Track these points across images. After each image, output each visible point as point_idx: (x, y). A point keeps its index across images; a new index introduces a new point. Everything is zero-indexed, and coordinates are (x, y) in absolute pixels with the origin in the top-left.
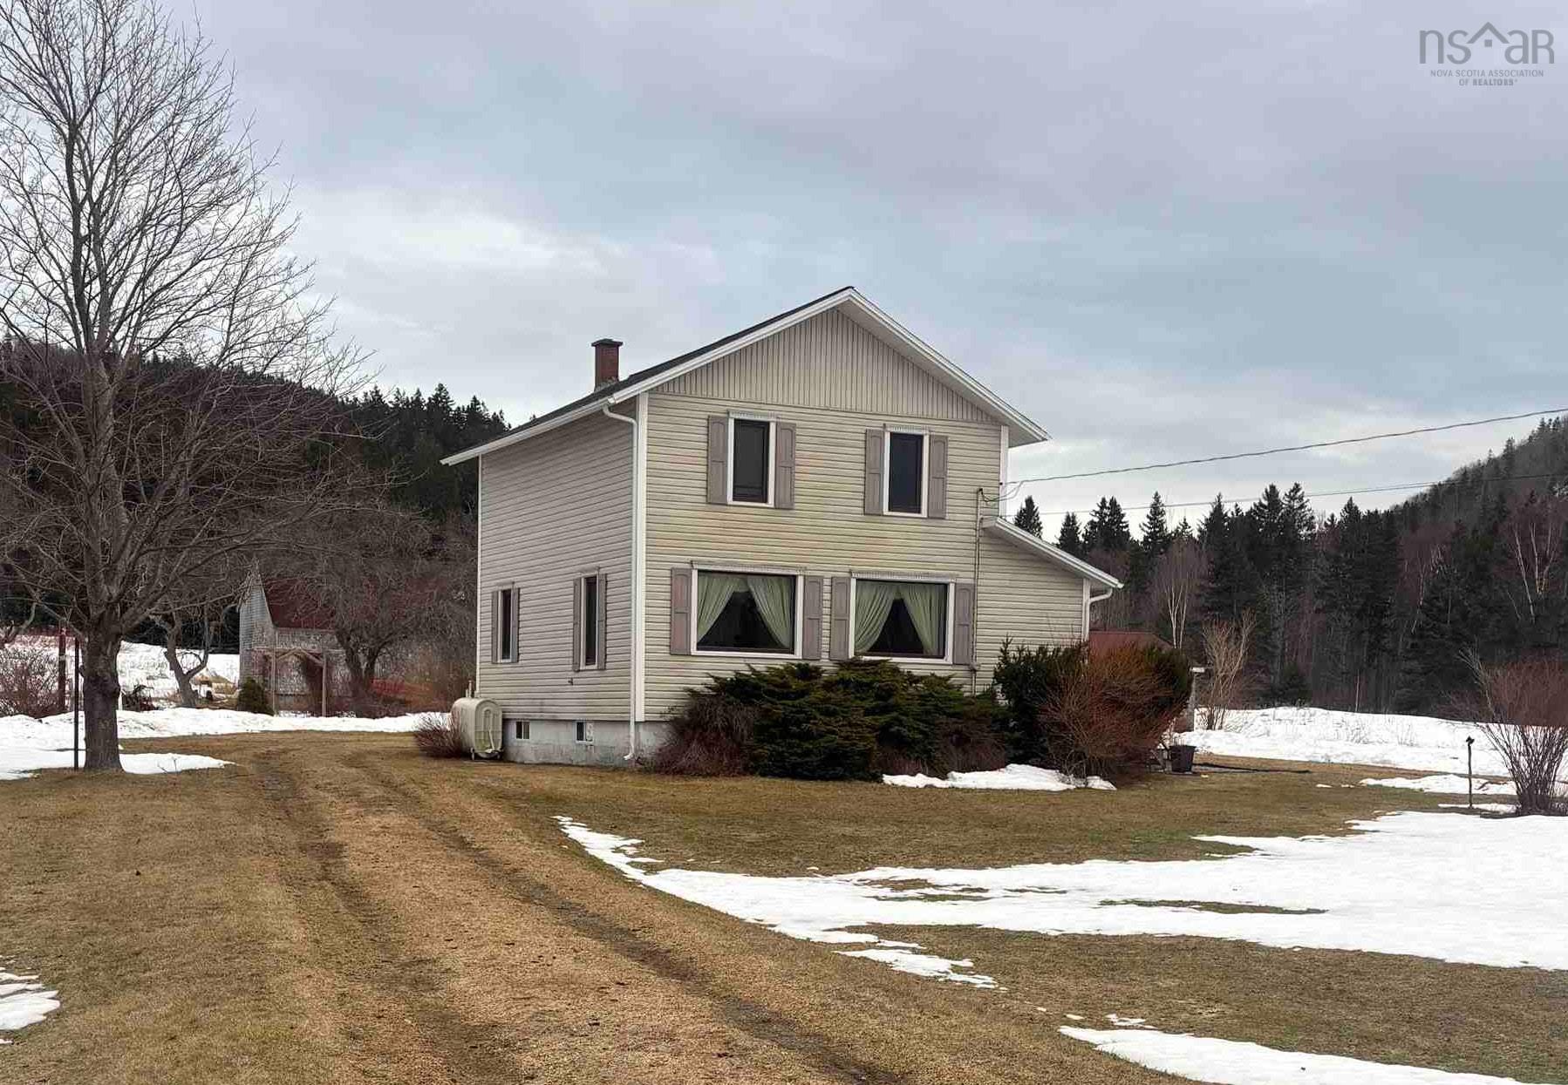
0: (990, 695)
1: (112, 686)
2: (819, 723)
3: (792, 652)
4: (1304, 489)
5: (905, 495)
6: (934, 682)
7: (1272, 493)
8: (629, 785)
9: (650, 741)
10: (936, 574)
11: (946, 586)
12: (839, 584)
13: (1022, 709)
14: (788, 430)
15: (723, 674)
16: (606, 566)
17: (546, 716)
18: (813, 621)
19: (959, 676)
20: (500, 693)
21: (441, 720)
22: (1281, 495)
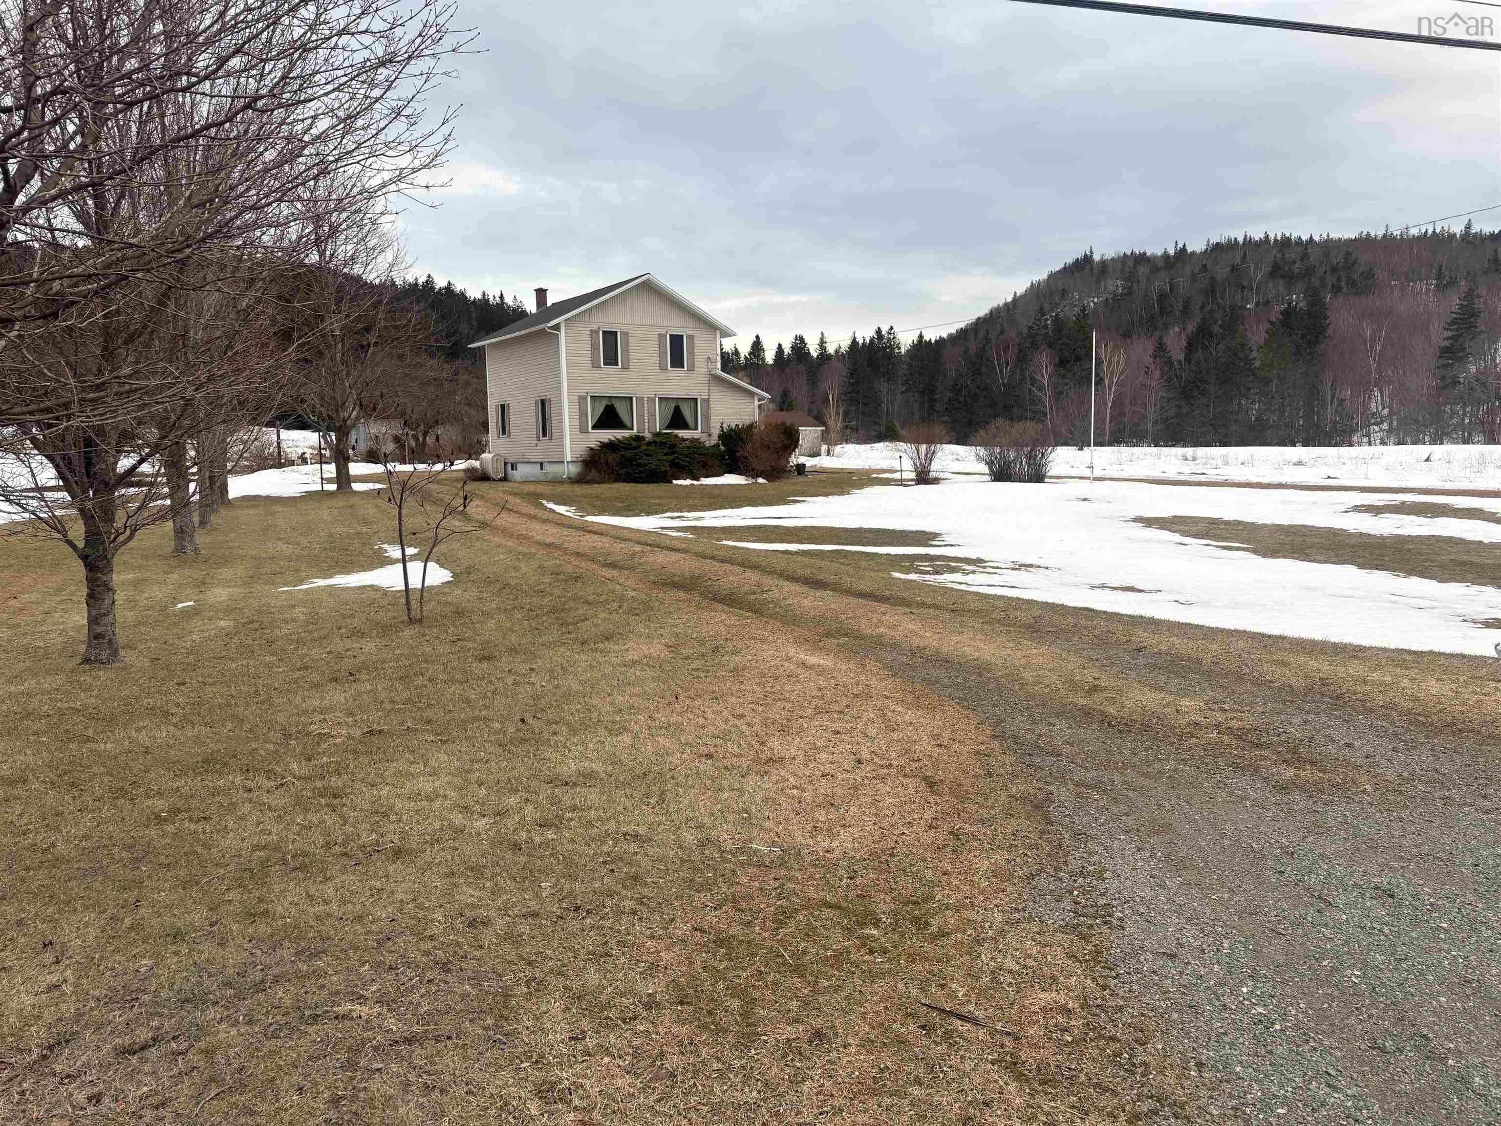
0: (717, 446)
1: (346, 455)
2: (644, 460)
3: (632, 429)
4: (896, 329)
5: (677, 361)
6: (694, 441)
7: (879, 331)
8: (568, 489)
9: (574, 470)
10: (693, 394)
11: (696, 399)
12: (651, 400)
13: (731, 451)
14: (626, 334)
15: (602, 440)
16: (550, 395)
17: (525, 460)
18: (641, 416)
19: (704, 438)
20: (502, 451)
21: (476, 464)
22: (883, 333)
